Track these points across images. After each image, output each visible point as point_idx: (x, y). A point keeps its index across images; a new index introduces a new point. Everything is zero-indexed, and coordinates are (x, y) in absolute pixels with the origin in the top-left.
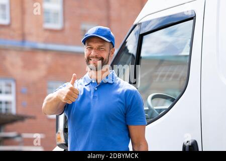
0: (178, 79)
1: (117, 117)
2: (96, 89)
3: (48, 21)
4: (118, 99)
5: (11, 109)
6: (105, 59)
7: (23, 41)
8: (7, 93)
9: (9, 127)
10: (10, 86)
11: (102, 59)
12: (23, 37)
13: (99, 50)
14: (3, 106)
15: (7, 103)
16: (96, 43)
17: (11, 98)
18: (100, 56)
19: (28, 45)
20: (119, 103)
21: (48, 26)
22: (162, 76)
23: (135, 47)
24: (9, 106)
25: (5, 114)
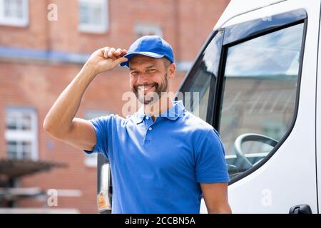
0: (283, 111)
1: (179, 171)
2: (150, 129)
3: (86, 21)
4: (181, 145)
5: (30, 153)
6: (160, 84)
7: (49, 50)
8: (24, 128)
9: (28, 180)
10: (29, 118)
11: (156, 85)
12: (49, 45)
13: (148, 73)
14: (19, 149)
15: (24, 144)
16: (141, 63)
17: (30, 136)
18: (151, 82)
19: (55, 58)
20: (184, 151)
21: (85, 28)
22: (258, 107)
23: (216, 61)
24: (27, 149)
25: (22, 161)
